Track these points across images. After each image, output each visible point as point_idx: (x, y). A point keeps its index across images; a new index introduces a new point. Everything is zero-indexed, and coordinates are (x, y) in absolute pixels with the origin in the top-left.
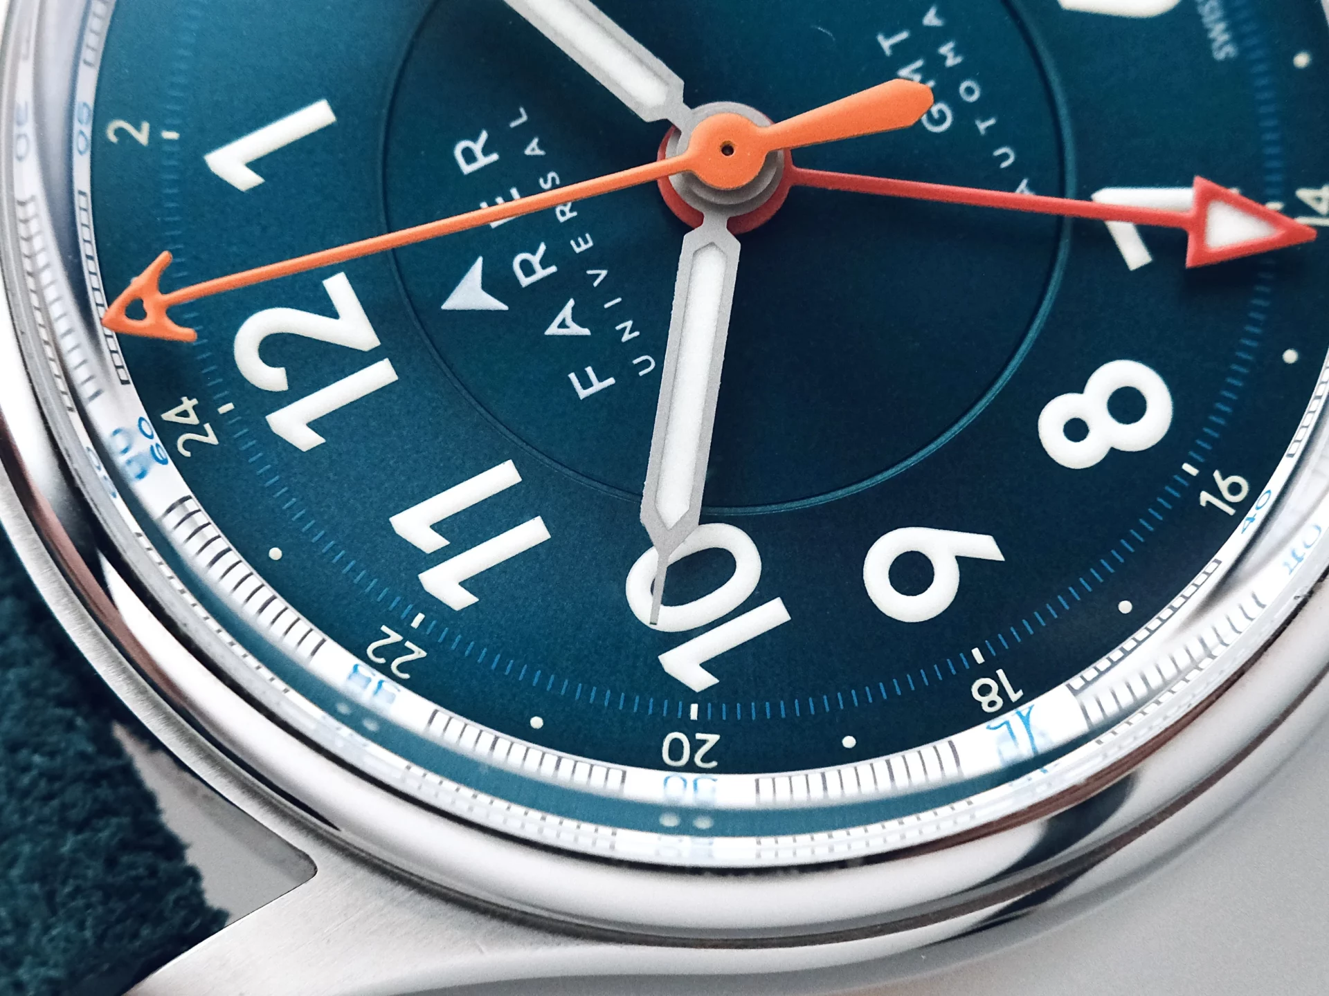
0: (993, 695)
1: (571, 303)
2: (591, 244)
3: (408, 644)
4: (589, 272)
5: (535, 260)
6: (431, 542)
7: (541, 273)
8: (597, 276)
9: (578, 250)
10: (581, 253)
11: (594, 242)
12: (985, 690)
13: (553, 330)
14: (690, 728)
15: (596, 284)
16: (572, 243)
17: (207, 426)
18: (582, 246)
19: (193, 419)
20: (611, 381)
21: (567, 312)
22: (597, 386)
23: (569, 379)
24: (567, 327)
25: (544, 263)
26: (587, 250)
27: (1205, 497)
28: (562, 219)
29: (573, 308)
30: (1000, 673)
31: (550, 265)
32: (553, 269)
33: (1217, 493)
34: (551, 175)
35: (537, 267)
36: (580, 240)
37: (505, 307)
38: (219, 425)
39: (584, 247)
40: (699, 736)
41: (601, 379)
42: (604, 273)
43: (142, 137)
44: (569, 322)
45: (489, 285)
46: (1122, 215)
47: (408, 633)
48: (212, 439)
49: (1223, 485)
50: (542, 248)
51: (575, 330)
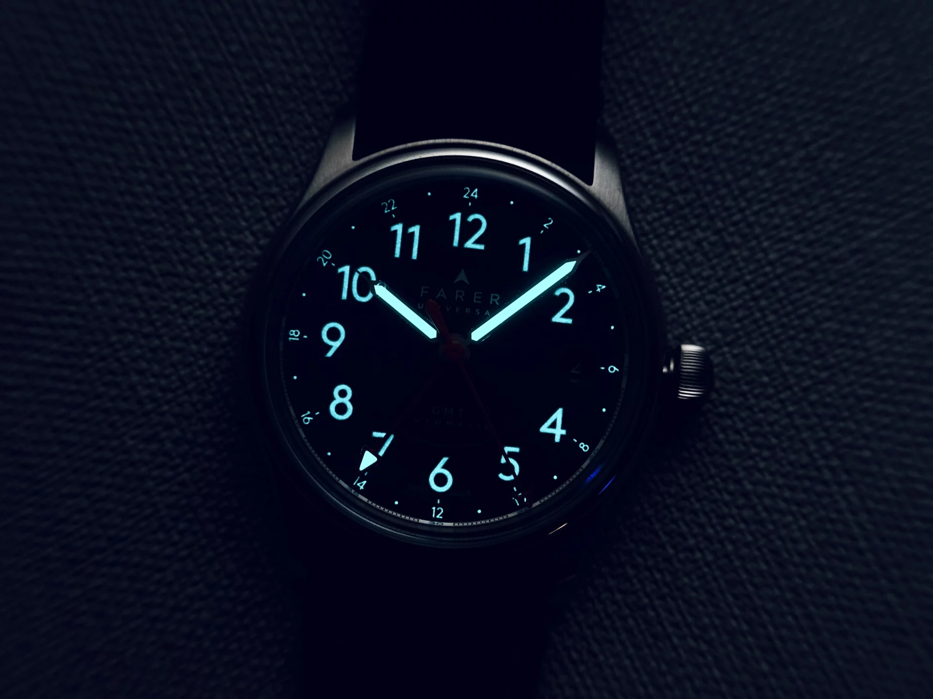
0: (294, 334)
3: (389, 211)
6: (411, 230)
12: (296, 333)
14: (330, 261)
17: (468, 197)
19: (472, 195)
20: (422, 295)
22: (422, 292)
25: (459, 298)
27: (309, 413)
28: (467, 309)
30: (298, 339)
33: (308, 416)
34: (479, 313)
38: (467, 200)
39: (457, 310)
40: (327, 262)
41: (424, 294)
45: (462, 282)
46: (386, 438)
47: (392, 212)
48: (465, 196)
49: (309, 418)
51: (439, 295)
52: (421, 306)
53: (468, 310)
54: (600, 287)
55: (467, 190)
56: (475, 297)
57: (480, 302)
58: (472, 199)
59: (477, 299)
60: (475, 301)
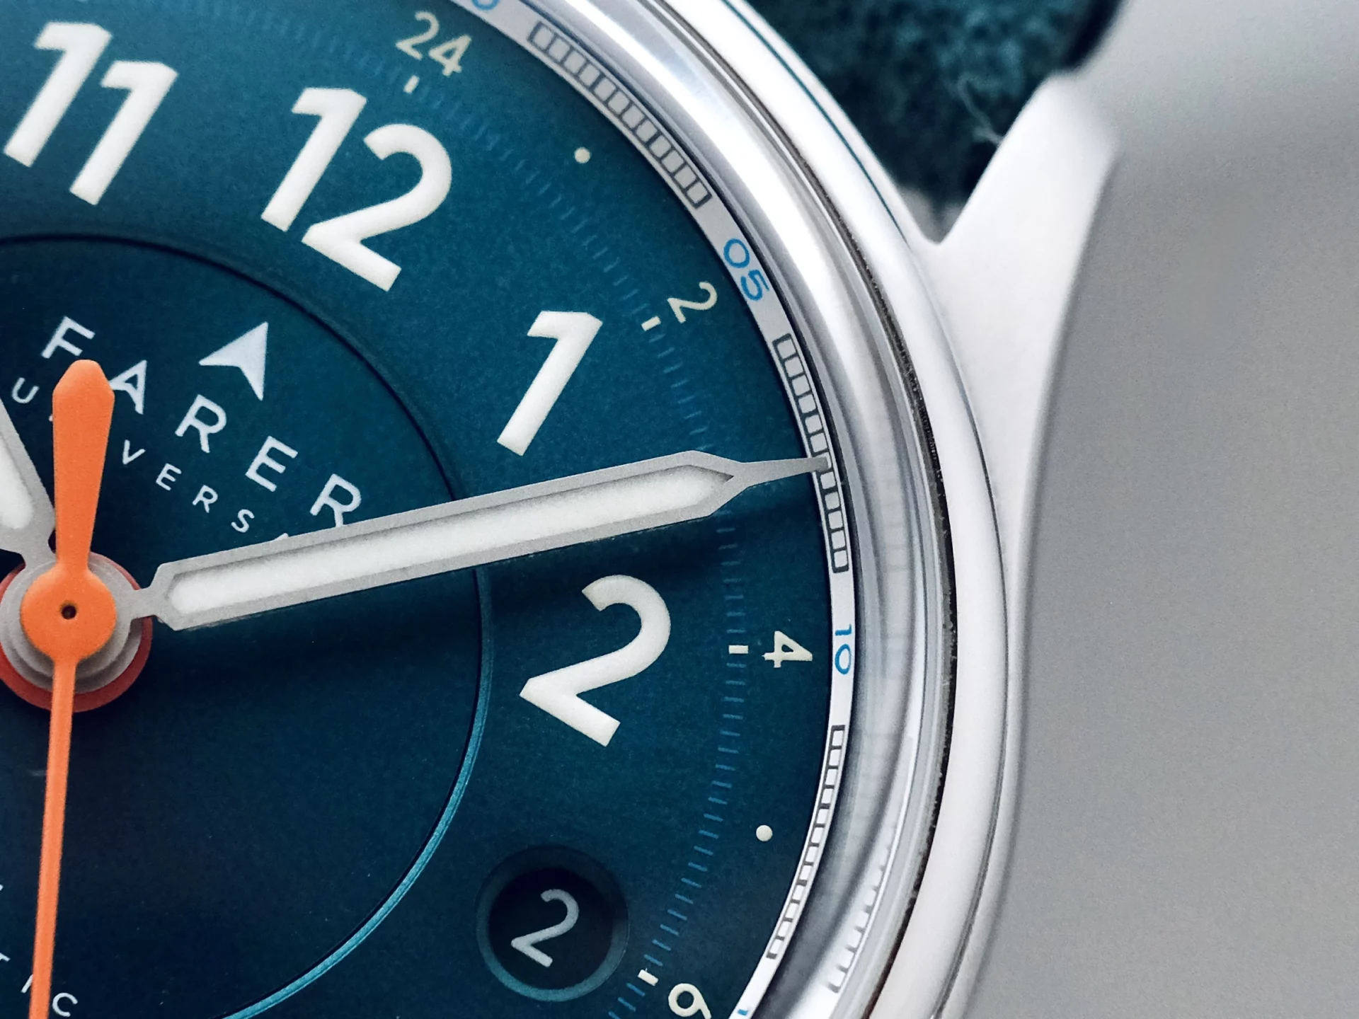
1: (139, 408)
2: (159, 481)
4: (142, 451)
5: (204, 430)
6: (120, 74)
7: (190, 420)
8: (131, 453)
9: (168, 467)
10: (163, 466)
11: (157, 485)
13: (140, 369)
15: (127, 444)
16: (178, 471)
17: (417, 55)
18: (167, 473)
19: (436, 54)
20: (47, 354)
21: (138, 396)
22: (57, 340)
23: (91, 329)
24: (128, 382)
26: (159, 473)
28: (205, 489)
29: (133, 404)
31: (186, 433)
32: (180, 432)
35: (198, 425)
36: (173, 479)
37: (203, 362)
38: (408, 65)
39: (164, 474)
42: (127, 459)
43: (675, 304)
44: (129, 388)
45: (234, 374)
48: (405, 46)
50: (205, 447)
51: (119, 384)
52: (23, 393)
53: (206, 497)
54: (786, 649)
55: (425, 26)
56: (262, 458)
57: (272, 487)
58: (429, 69)
59: (264, 471)
60: (252, 473)
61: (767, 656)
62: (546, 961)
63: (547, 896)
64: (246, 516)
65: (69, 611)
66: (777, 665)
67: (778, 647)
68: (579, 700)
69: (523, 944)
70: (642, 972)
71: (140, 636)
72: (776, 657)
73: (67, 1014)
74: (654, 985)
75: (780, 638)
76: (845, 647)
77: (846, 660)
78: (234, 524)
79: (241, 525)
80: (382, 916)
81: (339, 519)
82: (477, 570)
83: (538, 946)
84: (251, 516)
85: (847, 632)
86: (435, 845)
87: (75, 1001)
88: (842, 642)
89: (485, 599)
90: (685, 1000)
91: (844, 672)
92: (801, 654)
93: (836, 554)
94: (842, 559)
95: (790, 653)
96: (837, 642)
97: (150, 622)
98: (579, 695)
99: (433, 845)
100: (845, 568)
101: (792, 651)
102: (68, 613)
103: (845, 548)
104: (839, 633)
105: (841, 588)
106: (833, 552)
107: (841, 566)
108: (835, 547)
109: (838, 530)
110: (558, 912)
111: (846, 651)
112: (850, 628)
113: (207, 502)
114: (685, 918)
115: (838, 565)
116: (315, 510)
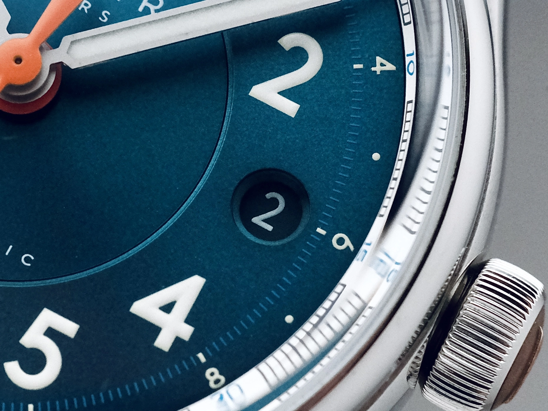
53: (85, 6)
54: (382, 65)
61: (373, 69)
62: (270, 228)
63: (268, 196)
64: (106, 14)
65: (18, 60)
66: (378, 73)
67: (378, 64)
68: (279, 95)
69: (257, 220)
70: (318, 228)
71: (55, 73)
72: (378, 69)
73: (29, 265)
74: (324, 235)
75: (379, 59)
76: (412, 62)
77: (412, 68)
78: (100, 18)
79: (103, 18)
80: (185, 208)
81: (152, 11)
82: (224, 33)
83: (265, 221)
84: (109, 14)
85: (412, 54)
86: (210, 171)
87: (32, 258)
88: (410, 60)
89: (228, 47)
90: (341, 241)
91: (411, 74)
92: (390, 67)
93: (405, 16)
94: (408, 18)
95: (385, 67)
96: (408, 60)
97: (60, 65)
98: (278, 93)
99: (209, 171)
100: (409, 23)
101: (385, 66)
102: (18, 62)
103: (409, 13)
104: (408, 55)
105: (408, 32)
106: (403, 15)
107: (407, 22)
108: (404, 13)
109: (405, 4)
110: (274, 204)
111: (412, 63)
112: (413, 53)
113: (86, 8)
114: (338, 201)
115: (406, 22)
116: (141, 9)
